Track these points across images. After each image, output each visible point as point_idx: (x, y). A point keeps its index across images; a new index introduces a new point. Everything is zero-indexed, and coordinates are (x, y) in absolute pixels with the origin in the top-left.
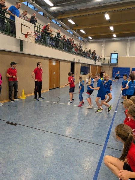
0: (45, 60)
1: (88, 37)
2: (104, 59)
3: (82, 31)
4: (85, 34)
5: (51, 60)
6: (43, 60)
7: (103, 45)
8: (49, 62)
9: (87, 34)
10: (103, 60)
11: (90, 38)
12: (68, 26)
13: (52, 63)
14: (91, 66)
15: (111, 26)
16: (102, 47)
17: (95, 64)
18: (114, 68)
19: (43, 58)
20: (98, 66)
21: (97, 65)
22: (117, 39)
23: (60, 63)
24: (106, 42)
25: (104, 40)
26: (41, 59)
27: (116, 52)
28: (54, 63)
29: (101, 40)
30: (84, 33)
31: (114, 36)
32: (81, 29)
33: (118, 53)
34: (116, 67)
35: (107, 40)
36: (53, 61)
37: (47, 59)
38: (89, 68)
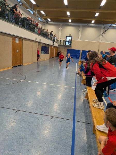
0: (8, 37)
1: (47, 18)
2: (61, 41)
3: (43, 12)
4: (45, 15)
5: (14, 37)
6: (6, 37)
7: (60, 28)
8: (12, 40)
9: (46, 16)
10: (59, 42)
11: (49, 20)
12: (28, 5)
13: (15, 40)
14: (50, 46)
15: (68, 11)
16: (59, 30)
17: (53, 45)
18: (68, 50)
19: (6, 35)
20: (56, 47)
21: (54, 46)
22: (71, 24)
23: (23, 41)
24: (63, 26)
25: (61, 24)
26: (4, 36)
27: (70, 35)
28: (17, 41)
29: (59, 23)
30: (43, 15)
31: (70, 21)
32: (41, 10)
33: (72, 37)
34: (70, 48)
35: (63, 24)
36: (16, 39)
37: (10, 36)
38: (49, 48)
